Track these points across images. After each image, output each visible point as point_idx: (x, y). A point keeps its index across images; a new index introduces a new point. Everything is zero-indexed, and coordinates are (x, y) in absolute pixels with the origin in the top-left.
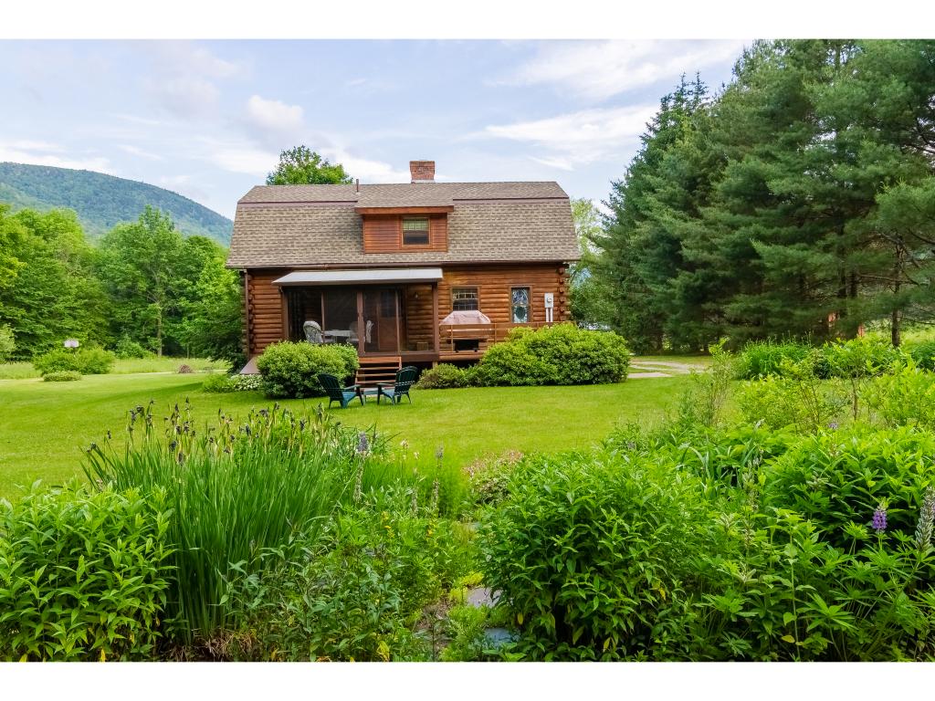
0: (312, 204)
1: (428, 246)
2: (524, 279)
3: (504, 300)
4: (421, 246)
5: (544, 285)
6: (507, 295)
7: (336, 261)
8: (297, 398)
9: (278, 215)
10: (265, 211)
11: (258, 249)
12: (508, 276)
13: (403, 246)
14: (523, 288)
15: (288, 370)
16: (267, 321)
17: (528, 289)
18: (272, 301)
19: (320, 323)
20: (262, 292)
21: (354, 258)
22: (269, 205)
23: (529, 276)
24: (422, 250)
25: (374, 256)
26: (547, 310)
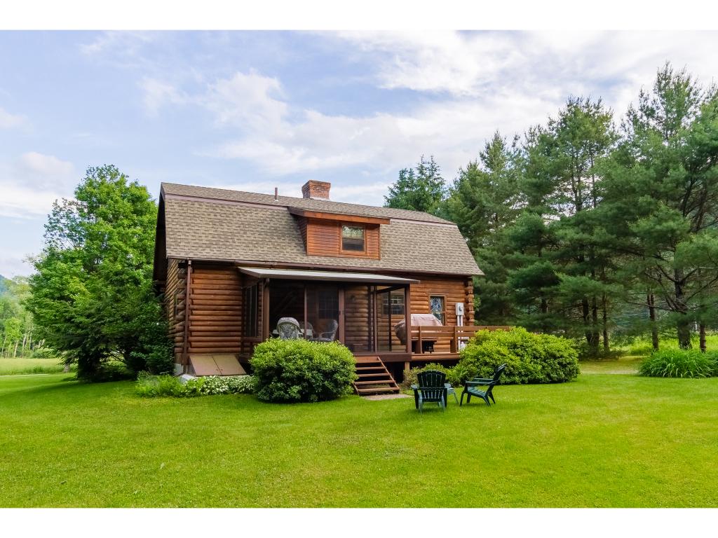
0: (245, 204)
1: (364, 253)
2: (440, 288)
3: (424, 307)
4: (358, 253)
5: (455, 295)
6: (427, 303)
7: (282, 259)
8: (312, 401)
9: (211, 210)
10: (197, 205)
11: (197, 241)
12: (428, 286)
13: (342, 251)
14: (437, 297)
15: (310, 369)
16: (205, 318)
17: (442, 298)
18: (212, 296)
19: (300, 319)
20: (202, 286)
21: (298, 259)
22: (200, 200)
23: (444, 286)
24: (359, 257)
25: (317, 258)
26: (458, 317)
